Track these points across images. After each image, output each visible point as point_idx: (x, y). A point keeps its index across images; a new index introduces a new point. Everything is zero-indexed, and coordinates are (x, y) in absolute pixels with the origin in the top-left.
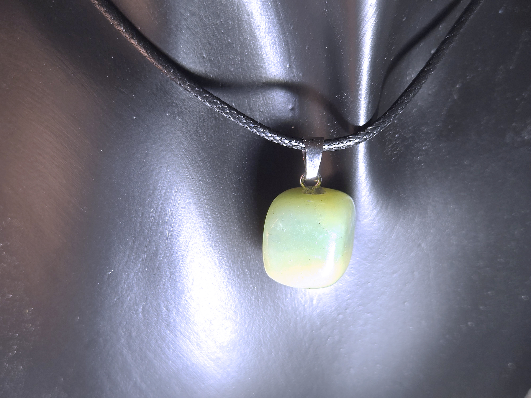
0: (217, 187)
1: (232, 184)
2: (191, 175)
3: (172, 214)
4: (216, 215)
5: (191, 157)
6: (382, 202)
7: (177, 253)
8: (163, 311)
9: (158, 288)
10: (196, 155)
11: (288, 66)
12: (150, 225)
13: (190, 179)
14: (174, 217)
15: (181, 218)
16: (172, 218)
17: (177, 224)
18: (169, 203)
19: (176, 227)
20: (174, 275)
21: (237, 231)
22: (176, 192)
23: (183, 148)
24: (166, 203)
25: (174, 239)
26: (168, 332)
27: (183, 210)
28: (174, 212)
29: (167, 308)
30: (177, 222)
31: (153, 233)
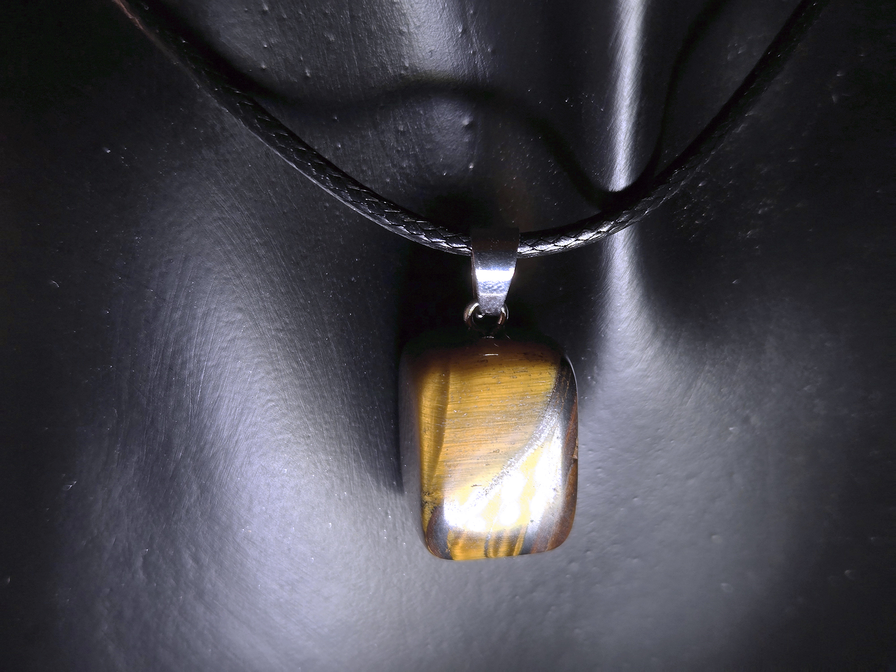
0: (299, 301)
1: (334, 294)
2: (239, 277)
3: (199, 361)
4: (297, 362)
5: (239, 239)
6: (664, 330)
7: (213, 444)
8: (189, 566)
9: (174, 519)
10: (250, 232)
11: (460, 30)
12: (150, 386)
13: (237, 286)
14: (202, 369)
15: (219, 371)
16: (200, 370)
17: (211, 384)
18: (190, 339)
19: (209, 391)
20: (208, 492)
21: (346, 395)
22: (206, 315)
23: (219, 219)
24: (185, 339)
25: (206, 416)
26: (201, 609)
27: (223, 354)
28: (203, 359)
29: (196, 560)
30: (210, 381)
31: (159, 404)
